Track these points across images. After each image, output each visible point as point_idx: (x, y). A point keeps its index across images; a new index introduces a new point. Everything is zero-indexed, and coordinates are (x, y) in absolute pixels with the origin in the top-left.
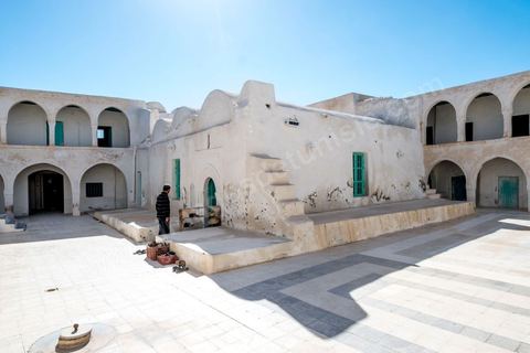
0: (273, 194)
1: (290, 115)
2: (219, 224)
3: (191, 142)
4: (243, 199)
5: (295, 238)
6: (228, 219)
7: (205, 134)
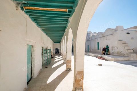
0: (125, 48)
1: (127, 32)
2: (110, 54)
3: (102, 39)
4: (116, 49)
5: (131, 57)
6: (112, 53)
7: (106, 37)
